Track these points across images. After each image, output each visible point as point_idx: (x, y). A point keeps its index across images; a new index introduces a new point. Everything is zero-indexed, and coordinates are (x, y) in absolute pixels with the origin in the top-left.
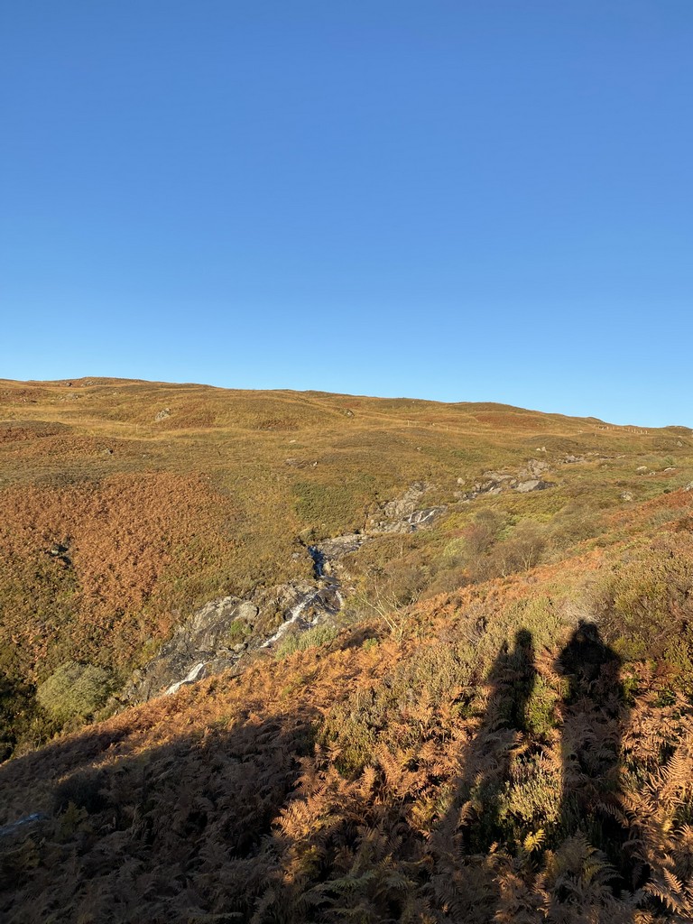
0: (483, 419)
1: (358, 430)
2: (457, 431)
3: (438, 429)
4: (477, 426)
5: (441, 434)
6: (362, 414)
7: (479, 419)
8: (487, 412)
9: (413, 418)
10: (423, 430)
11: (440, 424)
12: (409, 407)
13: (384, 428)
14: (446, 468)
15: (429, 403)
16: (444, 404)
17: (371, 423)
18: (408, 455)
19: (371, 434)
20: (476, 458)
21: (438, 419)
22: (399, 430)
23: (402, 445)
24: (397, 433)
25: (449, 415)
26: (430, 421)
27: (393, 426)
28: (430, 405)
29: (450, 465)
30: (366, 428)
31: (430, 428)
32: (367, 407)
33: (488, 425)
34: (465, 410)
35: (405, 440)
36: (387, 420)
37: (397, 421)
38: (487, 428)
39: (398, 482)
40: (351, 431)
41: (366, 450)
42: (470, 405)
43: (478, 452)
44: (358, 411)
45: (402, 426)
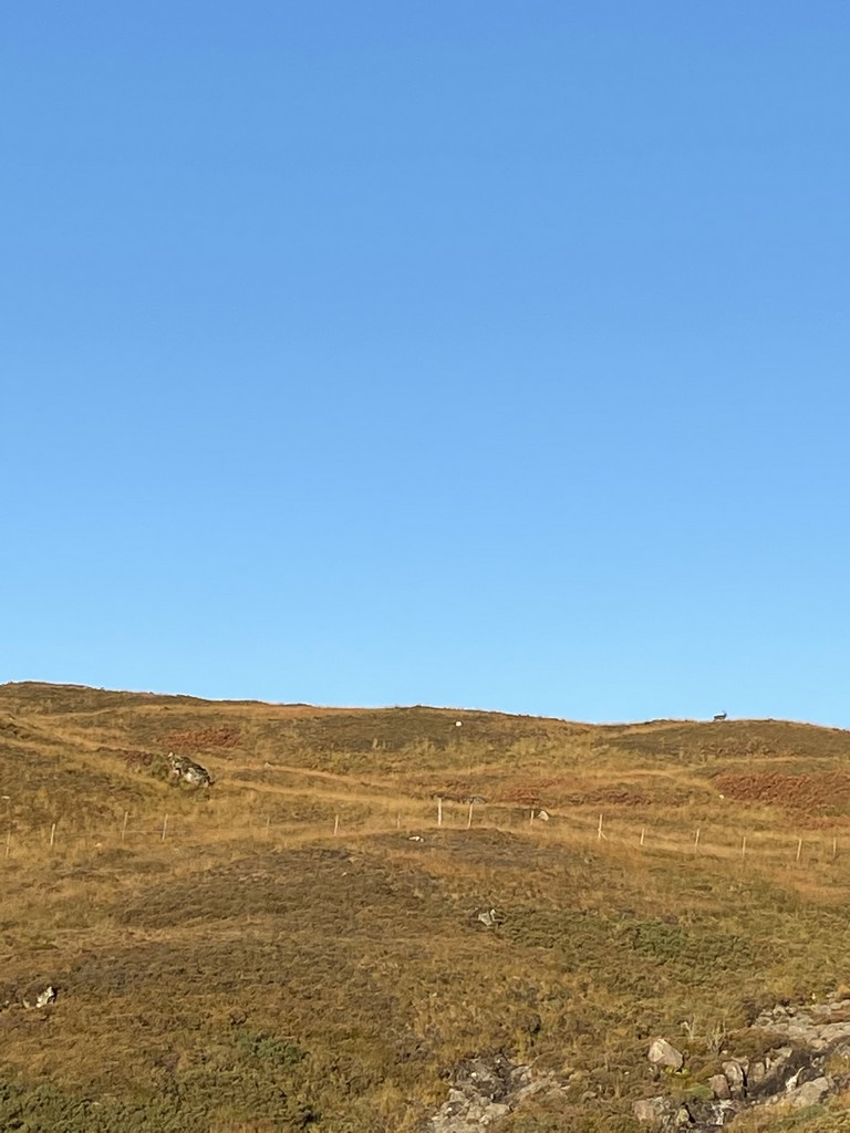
0: (744, 790)
1: (230, 846)
2: (638, 839)
3: (565, 834)
4: (723, 820)
5: (576, 855)
6: (245, 776)
7: (727, 788)
8: (760, 761)
9: (459, 791)
10: (501, 840)
11: (572, 812)
12: (441, 744)
13: (336, 834)
14: (599, 998)
15: (523, 727)
16: (585, 730)
17: (281, 815)
18: (441, 948)
19: (281, 861)
20: (721, 952)
21: (560, 791)
22: (400, 840)
23: (414, 903)
24: (394, 855)
25: (604, 775)
26: (530, 802)
27: (374, 827)
28: (524, 735)
29: (618, 985)
30: (263, 834)
31: (528, 829)
32: (266, 748)
33: (766, 814)
34: (671, 751)
35: (429, 884)
36: (350, 799)
37: (394, 804)
38: (760, 828)
39: (401, 1066)
40: (199, 851)
41: (262, 929)
42: (691, 731)
43: (729, 926)
44: (229, 767)
45: (412, 823)
